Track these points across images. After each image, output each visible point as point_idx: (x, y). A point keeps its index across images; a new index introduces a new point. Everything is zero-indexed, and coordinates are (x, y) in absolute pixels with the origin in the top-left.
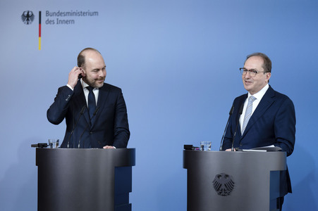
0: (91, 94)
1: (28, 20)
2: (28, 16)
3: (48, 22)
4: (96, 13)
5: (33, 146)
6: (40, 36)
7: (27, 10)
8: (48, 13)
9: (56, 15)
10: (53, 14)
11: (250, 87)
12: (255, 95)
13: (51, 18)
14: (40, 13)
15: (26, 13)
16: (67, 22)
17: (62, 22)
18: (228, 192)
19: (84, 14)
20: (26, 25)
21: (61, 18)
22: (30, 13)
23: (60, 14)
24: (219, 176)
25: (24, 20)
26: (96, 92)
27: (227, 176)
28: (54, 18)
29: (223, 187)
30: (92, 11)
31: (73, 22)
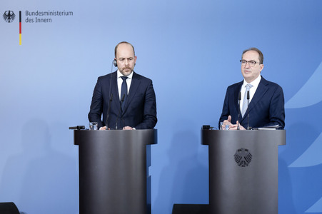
1: (9, 18)
2: (9, 15)
3: (28, 20)
4: (71, 13)
5: (70, 128)
6: (20, 32)
7: (8, 10)
8: (27, 13)
9: (35, 14)
10: (32, 14)
11: (249, 75)
12: (251, 83)
13: (30, 17)
14: (20, 12)
15: (7, 13)
16: (44, 21)
17: (41, 20)
18: (247, 163)
19: (60, 14)
20: (7, 23)
21: (39, 17)
22: (11, 13)
23: (38, 13)
24: (239, 150)
25: (5, 19)
26: (129, 82)
27: (246, 150)
28: (33, 17)
30: (67, 11)
31: (50, 20)
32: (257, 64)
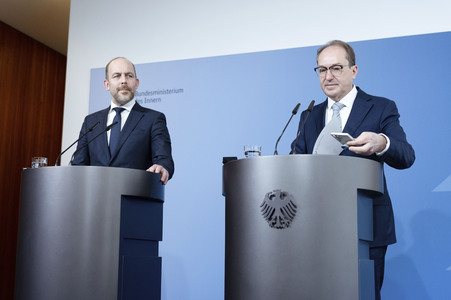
0: (118, 117)
4: (181, 90)
9: (145, 94)
10: (142, 94)
13: (139, 98)
16: (154, 100)
18: (286, 221)
19: (169, 92)
21: (148, 97)
23: (148, 93)
24: (271, 196)
27: (284, 195)
28: (143, 98)
29: (278, 213)
30: (177, 88)
31: (160, 99)
32: (346, 68)
